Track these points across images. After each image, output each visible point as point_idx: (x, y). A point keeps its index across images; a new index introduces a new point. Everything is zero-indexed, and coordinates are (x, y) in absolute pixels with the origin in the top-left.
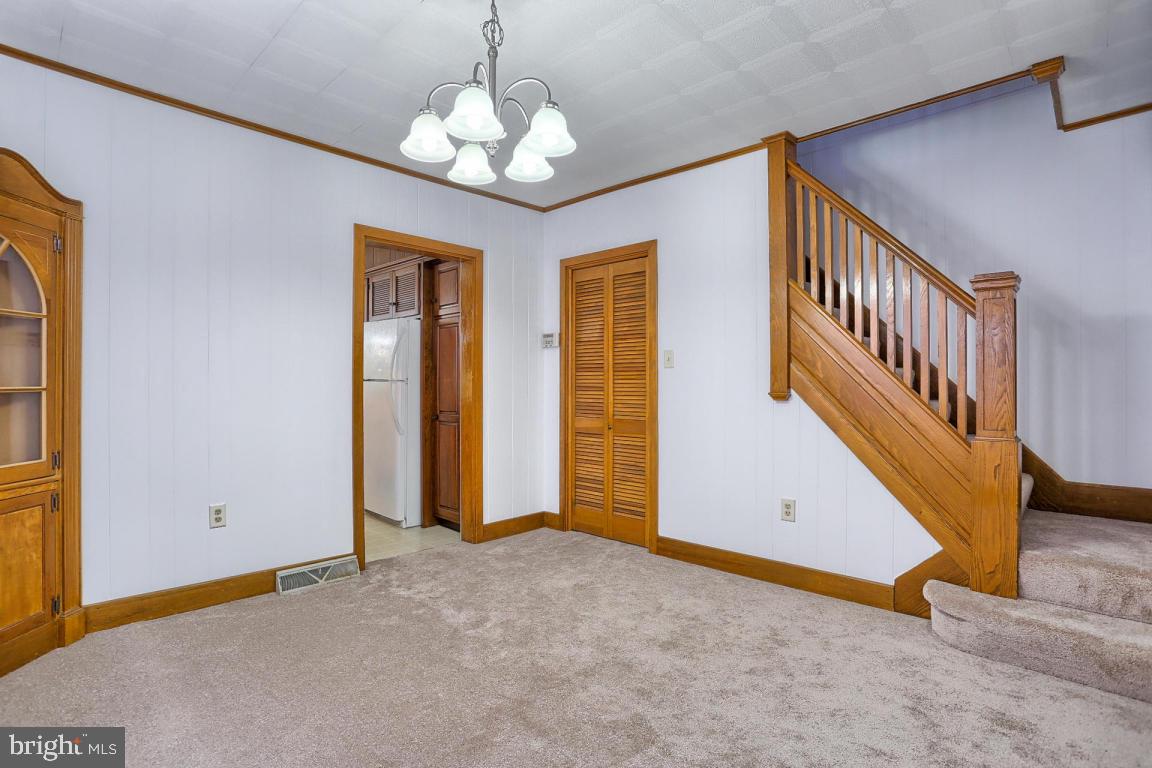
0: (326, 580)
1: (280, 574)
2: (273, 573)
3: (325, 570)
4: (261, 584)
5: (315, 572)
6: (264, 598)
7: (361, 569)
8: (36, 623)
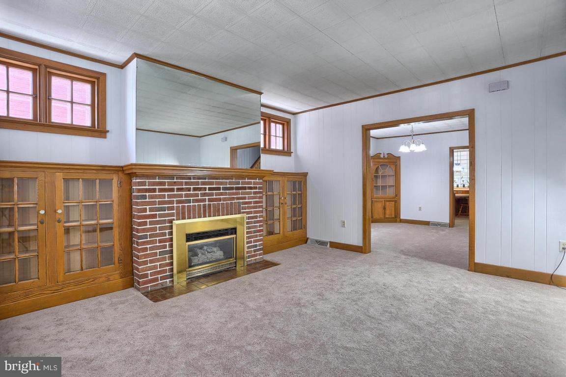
0: (440, 226)
1: (431, 222)
3: (440, 224)
4: (427, 223)
5: (438, 224)
6: (426, 226)
7: (449, 227)
8: (393, 218)
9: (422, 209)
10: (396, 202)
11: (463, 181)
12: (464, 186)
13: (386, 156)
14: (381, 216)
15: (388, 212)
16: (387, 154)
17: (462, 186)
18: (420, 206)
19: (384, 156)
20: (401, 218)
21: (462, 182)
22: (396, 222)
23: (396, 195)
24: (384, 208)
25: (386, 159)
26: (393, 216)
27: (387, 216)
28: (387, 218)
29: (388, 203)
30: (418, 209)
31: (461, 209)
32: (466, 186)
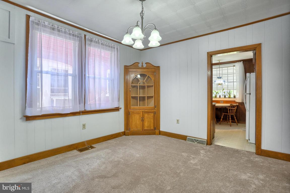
0: (197, 143)
1: (188, 137)
2: (187, 136)
3: (197, 140)
4: (184, 138)
5: (195, 140)
6: (183, 141)
7: (207, 144)
8: (152, 130)
9: (180, 122)
10: (155, 113)
11: (224, 92)
12: (225, 97)
13: (145, 66)
14: (140, 128)
15: (146, 124)
16: (146, 63)
17: (223, 97)
18: (178, 119)
19: (142, 66)
20: (161, 130)
21: (223, 94)
22: (154, 134)
23: (155, 107)
24: (143, 120)
25: (144, 68)
26: (152, 128)
27: (146, 128)
28: (145, 130)
29: (146, 115)
30: (176, 121)
31: (222, 117)
32: (227, 97)
